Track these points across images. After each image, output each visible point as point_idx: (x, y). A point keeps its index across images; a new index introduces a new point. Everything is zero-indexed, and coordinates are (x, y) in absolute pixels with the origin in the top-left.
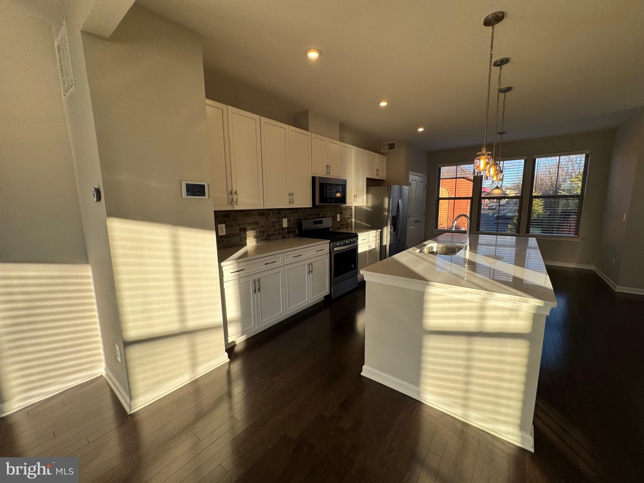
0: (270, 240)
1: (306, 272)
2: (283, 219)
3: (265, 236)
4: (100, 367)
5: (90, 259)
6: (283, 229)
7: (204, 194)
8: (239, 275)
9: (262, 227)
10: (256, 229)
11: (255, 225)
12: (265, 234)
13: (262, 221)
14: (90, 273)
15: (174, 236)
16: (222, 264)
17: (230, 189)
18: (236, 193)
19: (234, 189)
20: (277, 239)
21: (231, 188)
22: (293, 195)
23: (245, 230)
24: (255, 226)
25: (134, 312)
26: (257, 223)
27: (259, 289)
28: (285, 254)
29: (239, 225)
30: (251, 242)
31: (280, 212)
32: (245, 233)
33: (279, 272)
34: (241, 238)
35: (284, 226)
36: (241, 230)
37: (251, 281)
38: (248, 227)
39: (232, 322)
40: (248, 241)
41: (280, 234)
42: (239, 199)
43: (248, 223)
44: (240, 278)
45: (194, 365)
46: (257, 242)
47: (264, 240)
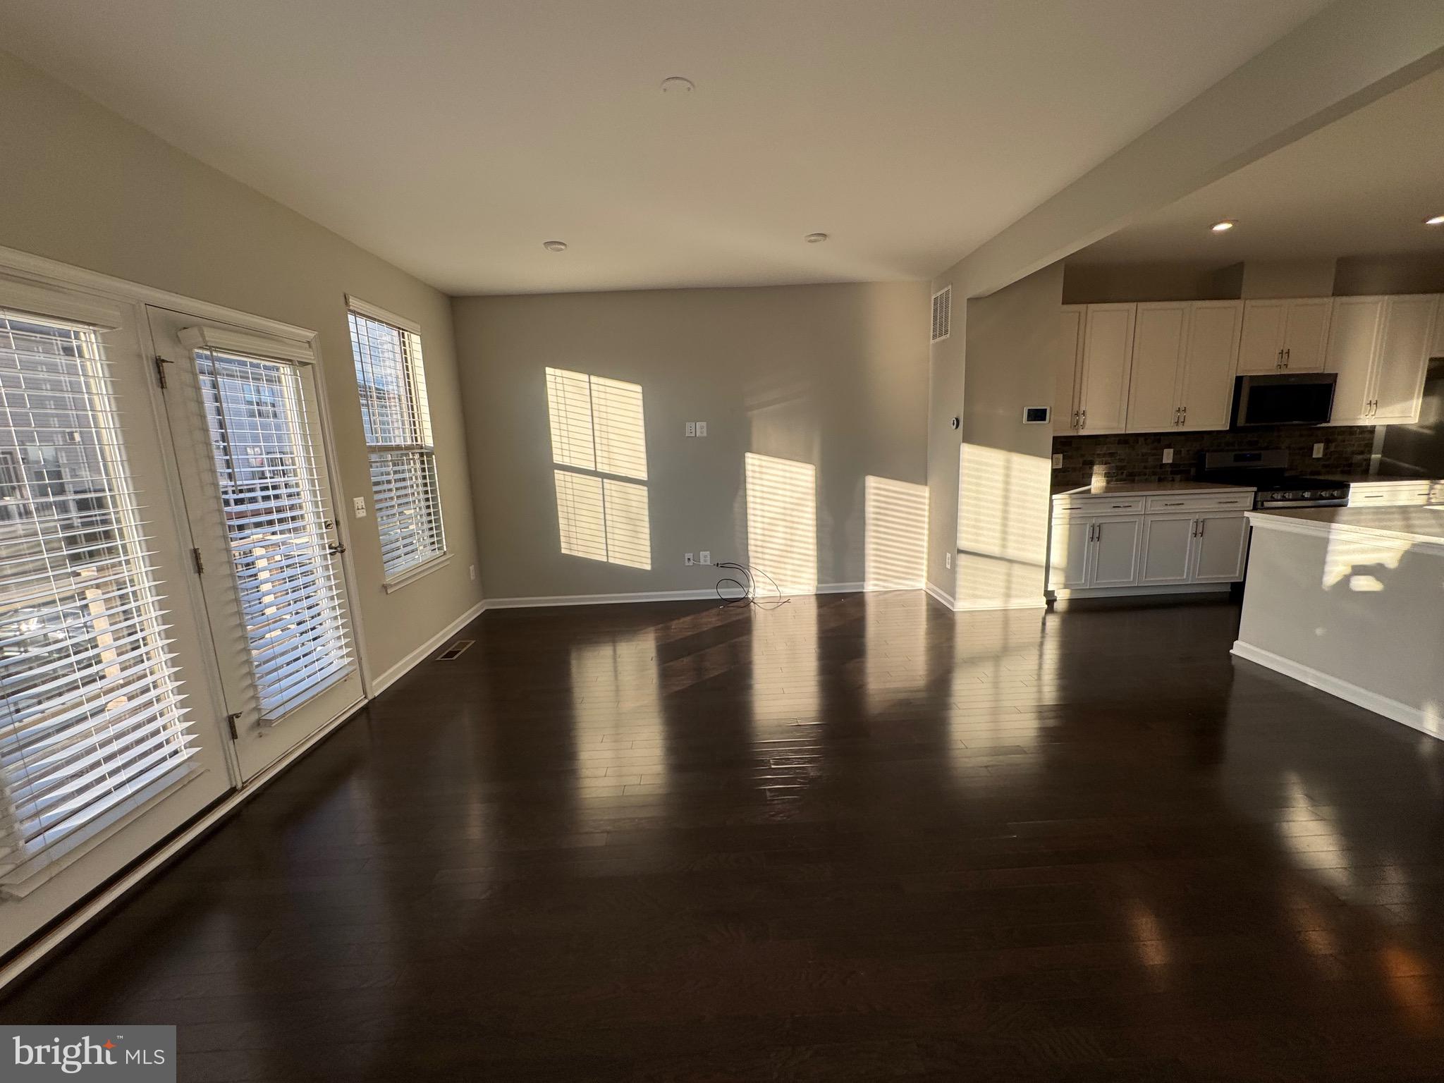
0: (1133, 481)
1: (1190, 535)
2: (1165, 450)
3: (1125, 474)
4: (921, 581)
5: (929, 483)
6: (1163, 466)
7: (1044, 419)
8: (1071, 514)
9: (1121, 460)
10: (1109, 463)
11: (1107, 459)
12: (1125, 472)
13: (1122, 451)
14: (927, 494)
15: (1008, 461)
16: (1054, 497)
17: (1076, 409)
18: (1084, 414)
19: (1083, 408)
20: (1146, 481)
21: (1078, 409)
22: (1185, 410)
23: (1092, 464)
24: (1109, 459)
25: (968, 526)
26: (1111, 455)
27: (1098, 538)
28: (1150, 499)
29: (1083, 456)
30: (1097, 483)
31: (1158, 440)
32: (1091, 468)
33: (1136, 522)
34: (1083, 474)
35: (1165, 461)
36: (1085, 463)
37: (1088, 525)
38: (1097, 460)
39: (1056, 568)
40: (1094, 479)
41: (1154, 474)
42: (1088, 422)
43: (1098, 454)
44: (1071, 518)
45: (1008, 596)
46: (1108, 482)
47: (1121, 480)
